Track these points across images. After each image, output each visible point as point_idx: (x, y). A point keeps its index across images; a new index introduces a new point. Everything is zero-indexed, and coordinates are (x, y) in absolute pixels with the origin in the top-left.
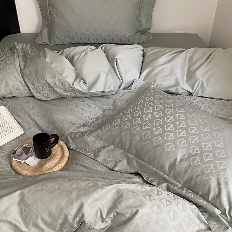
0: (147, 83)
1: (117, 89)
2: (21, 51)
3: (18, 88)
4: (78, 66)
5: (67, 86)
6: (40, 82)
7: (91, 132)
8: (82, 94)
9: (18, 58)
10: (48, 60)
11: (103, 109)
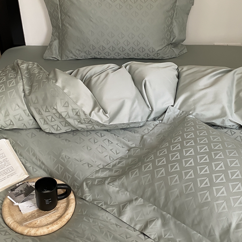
0: (184, 113)
1: (145, 119)
2: (26, 71)
3: (21, 118)
4: (97, 90)
5: (83, 117)
6: (49, 111)
7: (114, 179)
8: (101, 126)
9: (21, 81)
10: (59, 84)
11: (128, 146)
